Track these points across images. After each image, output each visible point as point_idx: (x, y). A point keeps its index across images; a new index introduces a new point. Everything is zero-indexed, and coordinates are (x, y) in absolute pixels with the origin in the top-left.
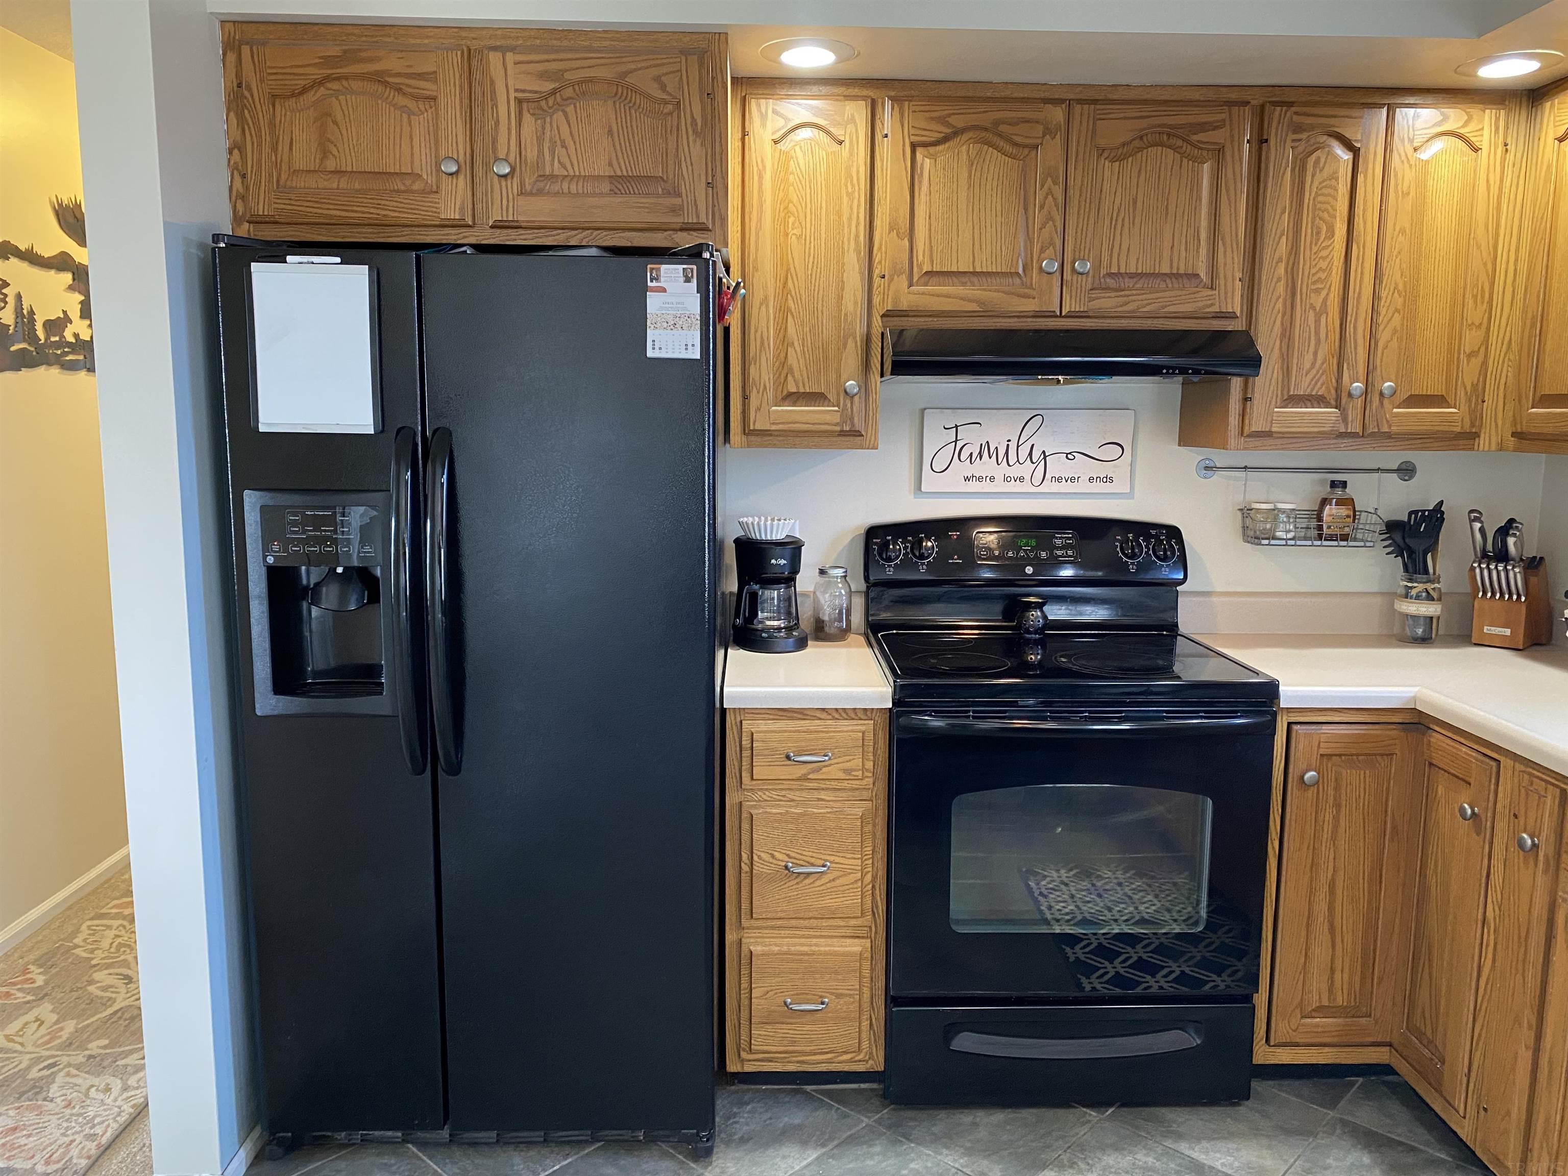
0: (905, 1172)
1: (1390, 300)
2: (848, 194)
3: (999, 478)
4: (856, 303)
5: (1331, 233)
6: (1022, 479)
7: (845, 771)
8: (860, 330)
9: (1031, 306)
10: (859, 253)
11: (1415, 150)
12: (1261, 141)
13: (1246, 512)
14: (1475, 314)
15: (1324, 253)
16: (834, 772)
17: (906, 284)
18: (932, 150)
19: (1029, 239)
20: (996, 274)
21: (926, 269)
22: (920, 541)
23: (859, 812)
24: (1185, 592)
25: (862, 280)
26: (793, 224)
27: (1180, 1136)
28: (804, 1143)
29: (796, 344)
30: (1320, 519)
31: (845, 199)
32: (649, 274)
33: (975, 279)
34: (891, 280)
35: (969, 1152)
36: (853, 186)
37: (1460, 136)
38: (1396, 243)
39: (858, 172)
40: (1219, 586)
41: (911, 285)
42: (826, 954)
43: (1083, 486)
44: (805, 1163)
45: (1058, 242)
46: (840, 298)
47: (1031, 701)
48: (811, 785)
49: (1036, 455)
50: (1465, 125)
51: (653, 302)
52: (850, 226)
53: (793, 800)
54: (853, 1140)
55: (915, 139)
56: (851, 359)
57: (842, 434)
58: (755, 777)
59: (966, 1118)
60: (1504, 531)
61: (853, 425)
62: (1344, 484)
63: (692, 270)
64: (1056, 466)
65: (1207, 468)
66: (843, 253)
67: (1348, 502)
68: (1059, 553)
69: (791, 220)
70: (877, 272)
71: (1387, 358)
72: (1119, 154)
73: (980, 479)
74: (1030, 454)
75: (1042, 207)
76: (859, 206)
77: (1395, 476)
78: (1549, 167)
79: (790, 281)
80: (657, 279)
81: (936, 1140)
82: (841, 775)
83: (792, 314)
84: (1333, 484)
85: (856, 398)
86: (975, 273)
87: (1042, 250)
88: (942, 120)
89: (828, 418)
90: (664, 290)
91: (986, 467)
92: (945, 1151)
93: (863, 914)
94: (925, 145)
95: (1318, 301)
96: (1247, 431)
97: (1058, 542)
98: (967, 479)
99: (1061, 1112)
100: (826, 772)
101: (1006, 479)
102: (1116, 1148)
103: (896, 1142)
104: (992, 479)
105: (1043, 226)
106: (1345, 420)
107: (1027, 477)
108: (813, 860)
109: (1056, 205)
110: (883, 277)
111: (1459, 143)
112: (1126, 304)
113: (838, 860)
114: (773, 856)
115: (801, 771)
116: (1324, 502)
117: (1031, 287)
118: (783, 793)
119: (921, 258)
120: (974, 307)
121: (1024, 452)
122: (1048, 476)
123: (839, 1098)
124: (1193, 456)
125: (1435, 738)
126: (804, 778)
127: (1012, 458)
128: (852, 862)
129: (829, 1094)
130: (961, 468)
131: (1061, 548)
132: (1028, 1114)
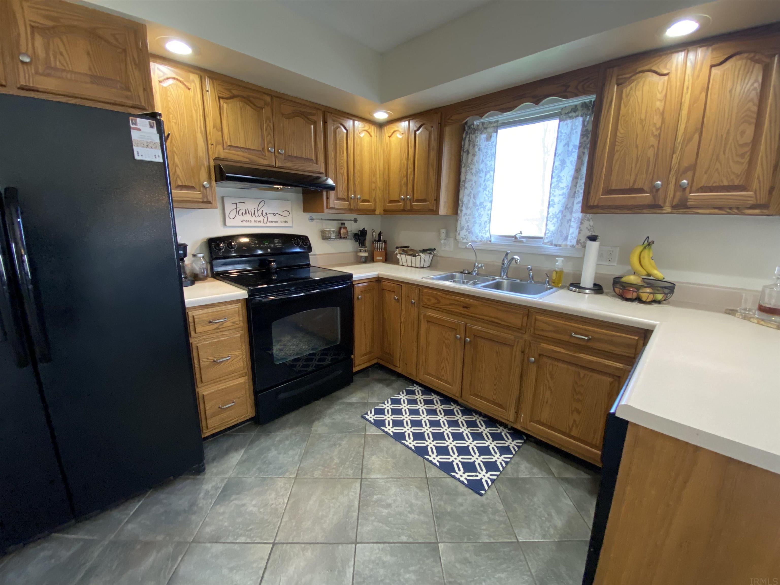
0: (275, 442)
1: (357, 174)
2: (195, 110)
3: (253, 221)
4: (203, 153)
5: (343, 153)
6: (260, 221)
7: (233, 323)
8: (206, 164)
9: (265, 162)
10: (202, 134)
11: (359, 133)
12: (325, 122)
13: (322, 232)
14: (374, 179)
15: (342, 158)
16: (229, 324)
17: (222, 148)
18: (226, 101)
19: (263, 140)
20: (253, 150)
21: (229, 144)
22: (231, 243)
23: (239, 335)
24: (312, 255)
25: (205, 144)
26: (172, 118)
27: (342, 398)
28: (237, 450)
29: (180, 166)
30: (340, 233)
31: (194, 112)
32: (131, 122)
33: (246, 150)
34: (216, 146)
35: (291, 427)
36: (196, 107)
37: (368, 132)
38: (357, 158)
39: (198, 103)
40: (317, 253)
41: (224, 149)
42: (233, 386)
43: (279, 224)
44: (241, 456)
45: (273, 142)
46: (196, 150)
47: (293, 288)
48: (221, 330)
49: (264, 214)
50: (369, 129)
51: (135, 135)
52: (197, 123)
53: (213, 337)
54: (252, 442)
55: (220, 95)
56: (204, 174)
57: (203, 202)
58: (197, 332)
59: (284, 418)
60: (380, 234)
61: (207, 198)
62: (344, 224)
63: (153, 123)
64: (271, 218)
65: (311, 219)
66: (196, 133)
67: (345, 228)
68: (277, 244)
69: (171, 116)
70: (209, 142)
71: (358, 189)
72: (289, 117)
73: (247, 221)
74: (262, 213)
75: (266, 129)
76: (200, 115)
77: (353, 222)
78: (387, 143)
79: (173, 140)
80: (136, 124)
81: (279, 429)
82: (232, 324)
83: (176, 154)
84: (342, 224)
85: (208, 189)
86: (246, 149)
87: (268, 144)
88: (229, 90)
89: (197, 196)
90: (139, 130)
91: (248, 217)
92: (284, 431)
93: (244, 369)
94: (223, 98)
95: (342, 171)
96: (329, 207)
97: (276, 241)
98: (242, 221)
99: (309, 405)
100: (225, 324)
101: (255, 221)
102: (329, 408)
103: (269, 435)
104: (251, 221)
105: (267, 136)
106: (350, 204)
107: (262, 221)
108: (224, 356)
109: (271, 130)
110: (213, 145)
111: (368, 134)
112: (294, 166)
113: (233, 353)
114: (208, 359)
115: (216, 326)
116: (340, 228)
117: (265, 156)
118: (209, 336)
119: (226, 140)
120: (247, 160)
121: (260, 212)
122: (268, 221)
123: (241, 431)
124: (307, 215)
125: (384, 283)
126: (217, 328)
127: (256, 215)
128: (238, 353)
129: (236, 431)
130: (239, 218)
131: (277, 243)
132: (301, 410)
